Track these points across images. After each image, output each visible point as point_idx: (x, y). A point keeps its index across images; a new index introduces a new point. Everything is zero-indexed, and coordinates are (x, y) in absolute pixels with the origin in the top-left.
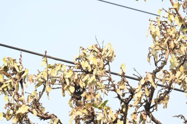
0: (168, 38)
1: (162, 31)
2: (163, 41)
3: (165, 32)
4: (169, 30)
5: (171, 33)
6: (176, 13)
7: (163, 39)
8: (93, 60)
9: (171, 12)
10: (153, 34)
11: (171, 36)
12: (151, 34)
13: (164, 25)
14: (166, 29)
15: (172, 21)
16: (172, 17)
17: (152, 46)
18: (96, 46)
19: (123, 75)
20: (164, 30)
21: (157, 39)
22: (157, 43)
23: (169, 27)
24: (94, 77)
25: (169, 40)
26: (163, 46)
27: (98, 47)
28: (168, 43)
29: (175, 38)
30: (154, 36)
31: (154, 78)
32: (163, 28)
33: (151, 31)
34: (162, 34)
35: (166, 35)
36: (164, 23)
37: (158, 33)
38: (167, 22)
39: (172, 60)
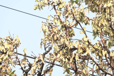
0: (53, 33)
1: (50, 29)
2: (50, 35)
3: (51, 30)
4: (54, 29)
5: (55, 30)
6: (58, 18)
7: (50, 34)
8: (7, 46)
9: (56, 18)
10: (44, 30)
11: (55, 32)
12: (43, 30)
13: (51, 25)
14: (52, 28)
15: (56, 23)
16: (56, 21)
17: (43, 38)
18: (9, 37)
19: (25, 55)
20: (51, 28)
21: (46, 34)
22: (46, 36)
23: (54, 27)
24: (7, 56)
25: (54, 35)
26: (50, 38)
27: (10, 38)
28: (53, 36)
29: (57, 34)
30: (45, 32)
31: (44, 57)
32: (50, 27)
33: (43, 29)
34: (50, 31)
35: (52, 31)
36: (51, 24)
37: (47, 30)
38: (52, 24)
39: (55, 47)
